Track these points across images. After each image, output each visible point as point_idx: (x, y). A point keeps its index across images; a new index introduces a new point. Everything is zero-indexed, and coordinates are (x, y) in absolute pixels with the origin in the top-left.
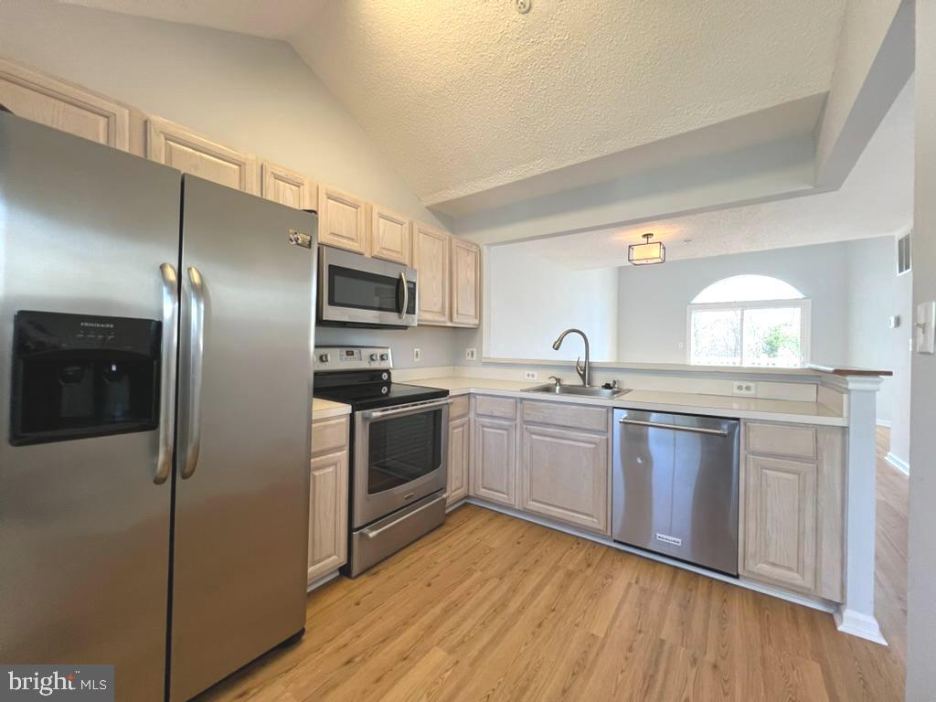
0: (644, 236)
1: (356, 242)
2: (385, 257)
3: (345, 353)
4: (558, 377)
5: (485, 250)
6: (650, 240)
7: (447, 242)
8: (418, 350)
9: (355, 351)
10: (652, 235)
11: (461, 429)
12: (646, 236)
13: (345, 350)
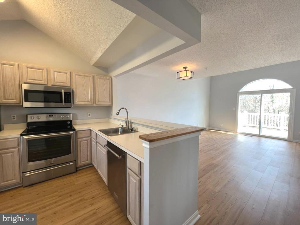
0: (184, 68)
1: (43, 81)
2: (57, 85)
3: (49, 116)
4: (122, 125)
5: (113, 78)
6: (186, 69)
7: (91, 78)
8: (90, 113)
9: (53, 115)
10: (187, 67)
11: (86, 141)
12: (185, 68)
13: (49, 115)
